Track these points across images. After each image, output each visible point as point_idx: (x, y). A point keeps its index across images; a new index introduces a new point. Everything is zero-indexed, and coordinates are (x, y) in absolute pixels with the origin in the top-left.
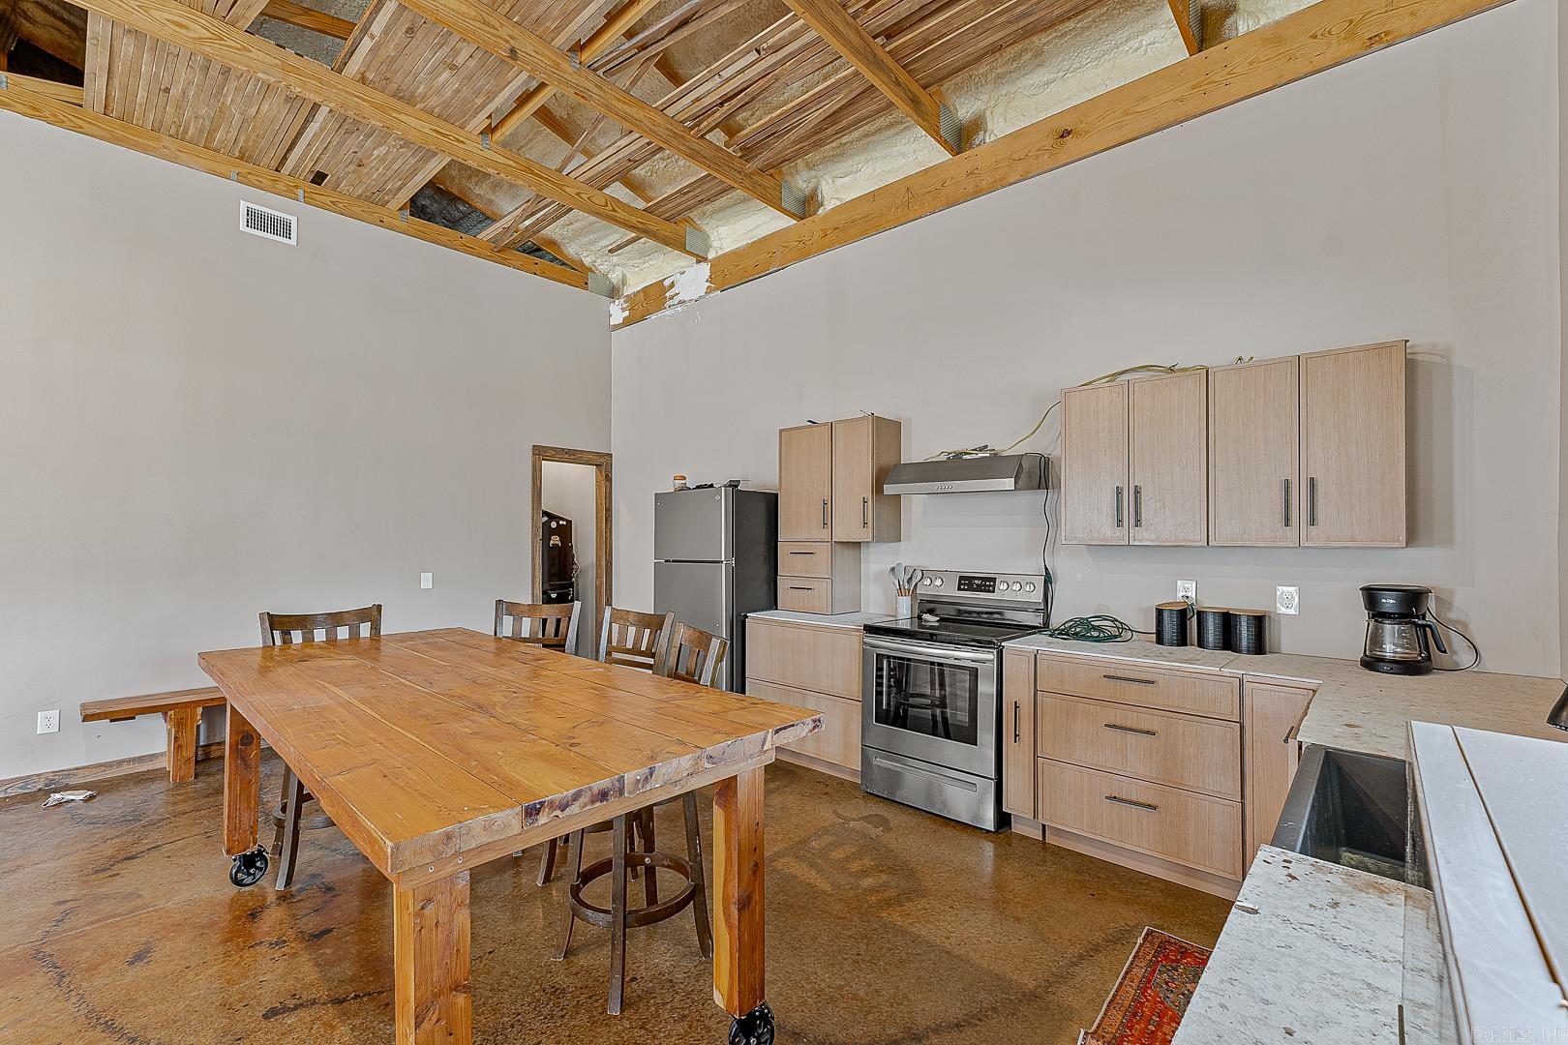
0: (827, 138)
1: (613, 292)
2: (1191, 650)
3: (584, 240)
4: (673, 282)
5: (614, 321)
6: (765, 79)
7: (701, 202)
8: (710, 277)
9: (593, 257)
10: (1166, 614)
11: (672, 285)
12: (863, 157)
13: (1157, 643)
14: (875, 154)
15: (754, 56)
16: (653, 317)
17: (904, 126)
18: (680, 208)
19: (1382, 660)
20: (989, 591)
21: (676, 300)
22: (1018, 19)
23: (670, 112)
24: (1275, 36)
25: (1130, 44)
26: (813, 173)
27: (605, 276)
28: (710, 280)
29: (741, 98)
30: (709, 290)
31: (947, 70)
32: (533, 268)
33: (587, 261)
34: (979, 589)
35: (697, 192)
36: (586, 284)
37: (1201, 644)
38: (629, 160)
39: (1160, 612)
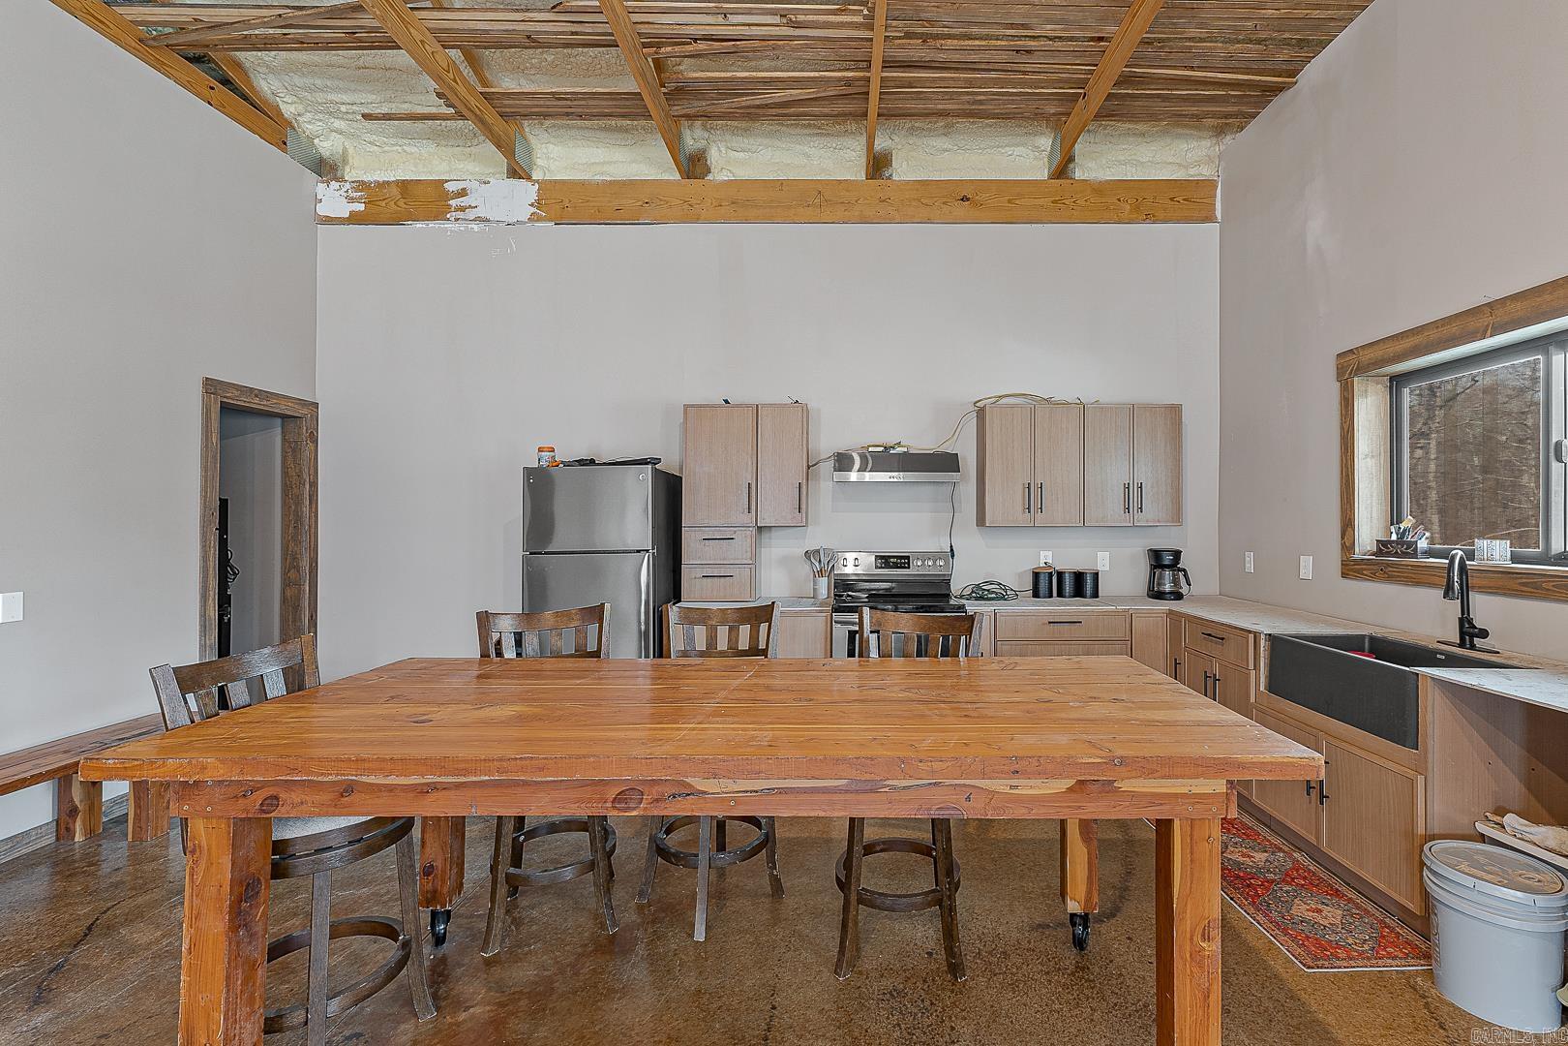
0: (764, 116)
1: (325, 169)
2: (1055, 599)
3: (298, 80)
4: (464, 189)
5: (323, 210)
6: (764, 43)
7: (567, 114)
8: (538, 201)
9: (301, 108)
10: (1042, 577)
11: (463, 193)
12: (766, 141)
13: (1033, 597)
14: (777, 143)
15: (777, 20)
16: (419, 225)
17: (819, 131)
18: (533, 110)
19: (1165, 593)
20: (905, 568)
21: (471, 214)
22: (975, 102)
23: (636, 18)
24: (1100, 189)
25: (1007, 149)
26: (706, 135)
27: (311, 139)
28: (538, 204)
29: (728, 47)
30: (534, 218)
31: (900, 112)
32: (207, 92)
33: (288, 110)
34: (896, 566)
35: (576, 103)
36: (285, 143)
37: (1060, 594)
38: (529, 37)
39: (1036, 575)
